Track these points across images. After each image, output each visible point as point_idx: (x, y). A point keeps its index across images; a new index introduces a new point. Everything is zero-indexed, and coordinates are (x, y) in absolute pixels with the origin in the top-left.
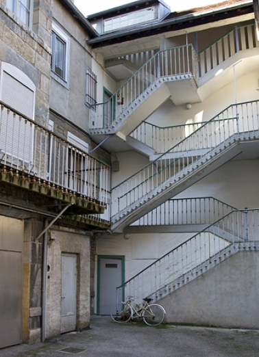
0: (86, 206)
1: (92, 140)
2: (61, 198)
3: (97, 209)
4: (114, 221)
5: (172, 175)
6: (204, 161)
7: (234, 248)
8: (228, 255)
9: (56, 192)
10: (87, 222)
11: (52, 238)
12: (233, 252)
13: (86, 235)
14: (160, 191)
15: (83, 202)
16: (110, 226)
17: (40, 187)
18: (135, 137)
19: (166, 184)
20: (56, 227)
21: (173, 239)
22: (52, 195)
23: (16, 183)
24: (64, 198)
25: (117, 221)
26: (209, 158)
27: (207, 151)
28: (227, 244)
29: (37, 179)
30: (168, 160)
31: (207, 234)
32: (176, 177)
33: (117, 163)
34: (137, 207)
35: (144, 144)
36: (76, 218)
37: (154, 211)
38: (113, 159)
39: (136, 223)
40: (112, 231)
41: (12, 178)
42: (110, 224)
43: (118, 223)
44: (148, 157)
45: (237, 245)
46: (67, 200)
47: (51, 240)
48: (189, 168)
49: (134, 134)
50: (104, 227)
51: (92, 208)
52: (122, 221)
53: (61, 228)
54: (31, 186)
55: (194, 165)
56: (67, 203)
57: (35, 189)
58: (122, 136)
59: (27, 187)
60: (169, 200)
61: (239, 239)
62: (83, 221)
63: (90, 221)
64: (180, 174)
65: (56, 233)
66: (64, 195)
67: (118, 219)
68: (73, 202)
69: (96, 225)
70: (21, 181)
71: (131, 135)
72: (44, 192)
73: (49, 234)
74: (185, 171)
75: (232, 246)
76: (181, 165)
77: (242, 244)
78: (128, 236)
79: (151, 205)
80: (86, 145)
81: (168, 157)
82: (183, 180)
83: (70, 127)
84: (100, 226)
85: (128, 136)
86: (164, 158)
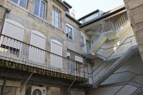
0: (80, 80)
1: (83, 57)
2: (71, 79)
3: (85, 81)
4: (94, 84)
5: (111, 65)
6: (122, 58)
7: (139, 90)
8: (137, 93)
9: (69, 77)
10: (84, 86)
11: (70, 93)
12: (139, 92)
13: (83, 91)
14: (108, 71)
15: (79, 79)
16: (92, 86)
17: (63, 76)
18: (98, 54)
19: (110, 68)
20: (72, 89)
21: (116, 88)
22: (68, 78)
23: (55, 76)
24: (72, 79)
25: (95, 84)
26: (123, 57)
27: (122, 55)
28: (136, 88)
29: (62, 74)
30: (109, 60)
31: (127, 85)
32: (113, 66)
33: (93, 63)
34: (101, 78)
35: (101, 55)
36: (79, 85)
37: (108, 79)
38: (92, 62)
39: (102, 84)
40: (93, 88)
41: (54, 75)
42: (92, 85)
43: (95, 85)
44: (103, 60)
45: (140, 89)
46: (73, 79)
47: (70, 94)
48: (117, 62)
49: (98, 53)
50: (90, 87)
51: (83, 81)
52: (96, 84)
53: (73, 89)
54: (60, 76)
55: (118, 61)
56: (73, 80)
57: (62, 77)
58: (94, 54)
59: (59, 77)
60: (113, 74)
61: (140, 86)
62: (82, 86)
63: (85, 85)
64: (114, 64)
65: (72, 91)
66: (72, 78)
67: (95, 83)
68: (76, 80)
69: (87, 86)
70: (57, 75)
71: (97, 53)
72: (65, 77)
73: (69, 92)
74: (116, 63)
75: (138, 89)
76: (114, 61)
77: (142, 88)
78: (100, 89)
79: (106, 77)
80: (82, 59)
81: (109, 59)
82: (116, 66)
83: (75, 54)
84: (89, 87)
85: (95, 54)
86: (108, 59)
